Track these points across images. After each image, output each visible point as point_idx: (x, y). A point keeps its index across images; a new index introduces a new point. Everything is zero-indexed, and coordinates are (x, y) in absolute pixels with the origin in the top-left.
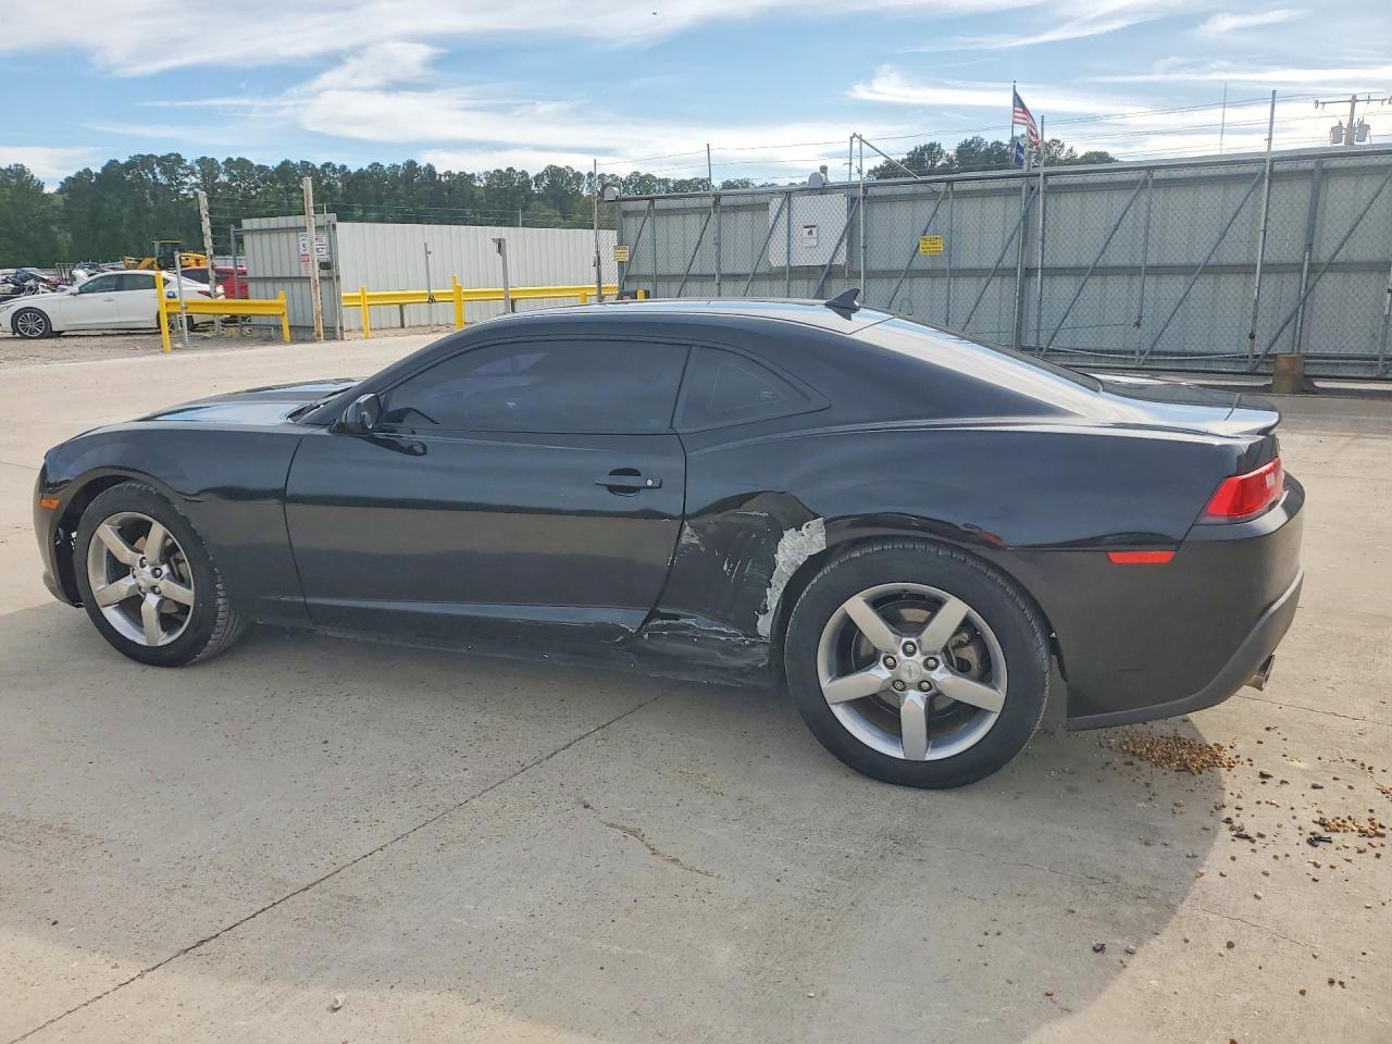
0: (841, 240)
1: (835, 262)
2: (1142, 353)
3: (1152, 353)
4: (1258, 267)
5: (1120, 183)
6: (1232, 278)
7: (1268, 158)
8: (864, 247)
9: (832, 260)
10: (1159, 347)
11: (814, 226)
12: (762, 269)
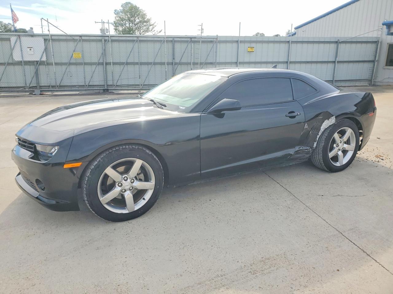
0: (43, 52)
1: (42, 60)
2: (141, 85)
3: (144, 85)
4: (166, 64)
5: (129, 40)
6: (158, 66)
7: (165, 37)
8: (53, 55)
9: (41, 59)
10: (145, 84)
11: (32, 48)
12: (10, 61)
